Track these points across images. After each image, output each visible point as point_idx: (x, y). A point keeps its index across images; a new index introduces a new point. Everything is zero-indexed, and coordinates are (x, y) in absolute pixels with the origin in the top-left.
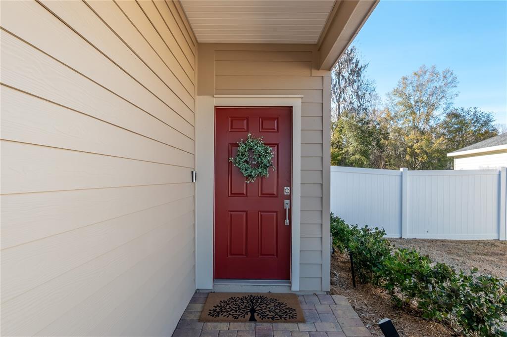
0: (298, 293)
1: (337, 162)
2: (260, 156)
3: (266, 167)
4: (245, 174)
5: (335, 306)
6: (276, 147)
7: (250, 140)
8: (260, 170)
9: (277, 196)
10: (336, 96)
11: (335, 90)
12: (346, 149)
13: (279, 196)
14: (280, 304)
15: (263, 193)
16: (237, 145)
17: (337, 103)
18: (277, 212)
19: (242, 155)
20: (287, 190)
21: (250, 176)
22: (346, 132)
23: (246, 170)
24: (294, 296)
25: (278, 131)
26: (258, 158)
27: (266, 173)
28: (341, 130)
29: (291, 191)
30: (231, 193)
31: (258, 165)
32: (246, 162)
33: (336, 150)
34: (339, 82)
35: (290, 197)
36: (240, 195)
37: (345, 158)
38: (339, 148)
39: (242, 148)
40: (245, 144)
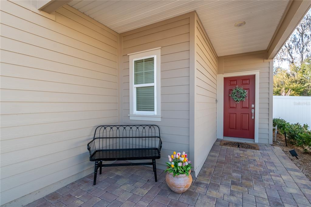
0: (257, 144)
1: (299, 93)
2: (241, 93)
3: (244, 97)
4: (235, 100)
5: (274, 149)
6: (248, 90)
7: (237, 88)
8: (241, 99)
9: (249, 108)
10: (300, 49)
11: (299, 45)
12: (308, 84)
13: (250, 107)
14: (249, 145)
15: (243, 107)
16: (232, 90)
17: (300, 54)
18: (248, 114)
19: (234, 93)
20: (253, 106)
21: (237, 101)
22: (308, 73)
23: (236, 99)
24: (256, 144)
25: (249, 84)
26: (241, 94)
27: (244, 100)
28: (304, 72)
29: (255, 106)
30: (230, 107)
31: (240, 97)
32: (236, 96)
33: (299, 85)
34: (302, 40)
35: (254, 108)
36: (233, 107)
37: (307, 90)
38: (302, 84)
39: (234, 91)
40: (235, 90)
